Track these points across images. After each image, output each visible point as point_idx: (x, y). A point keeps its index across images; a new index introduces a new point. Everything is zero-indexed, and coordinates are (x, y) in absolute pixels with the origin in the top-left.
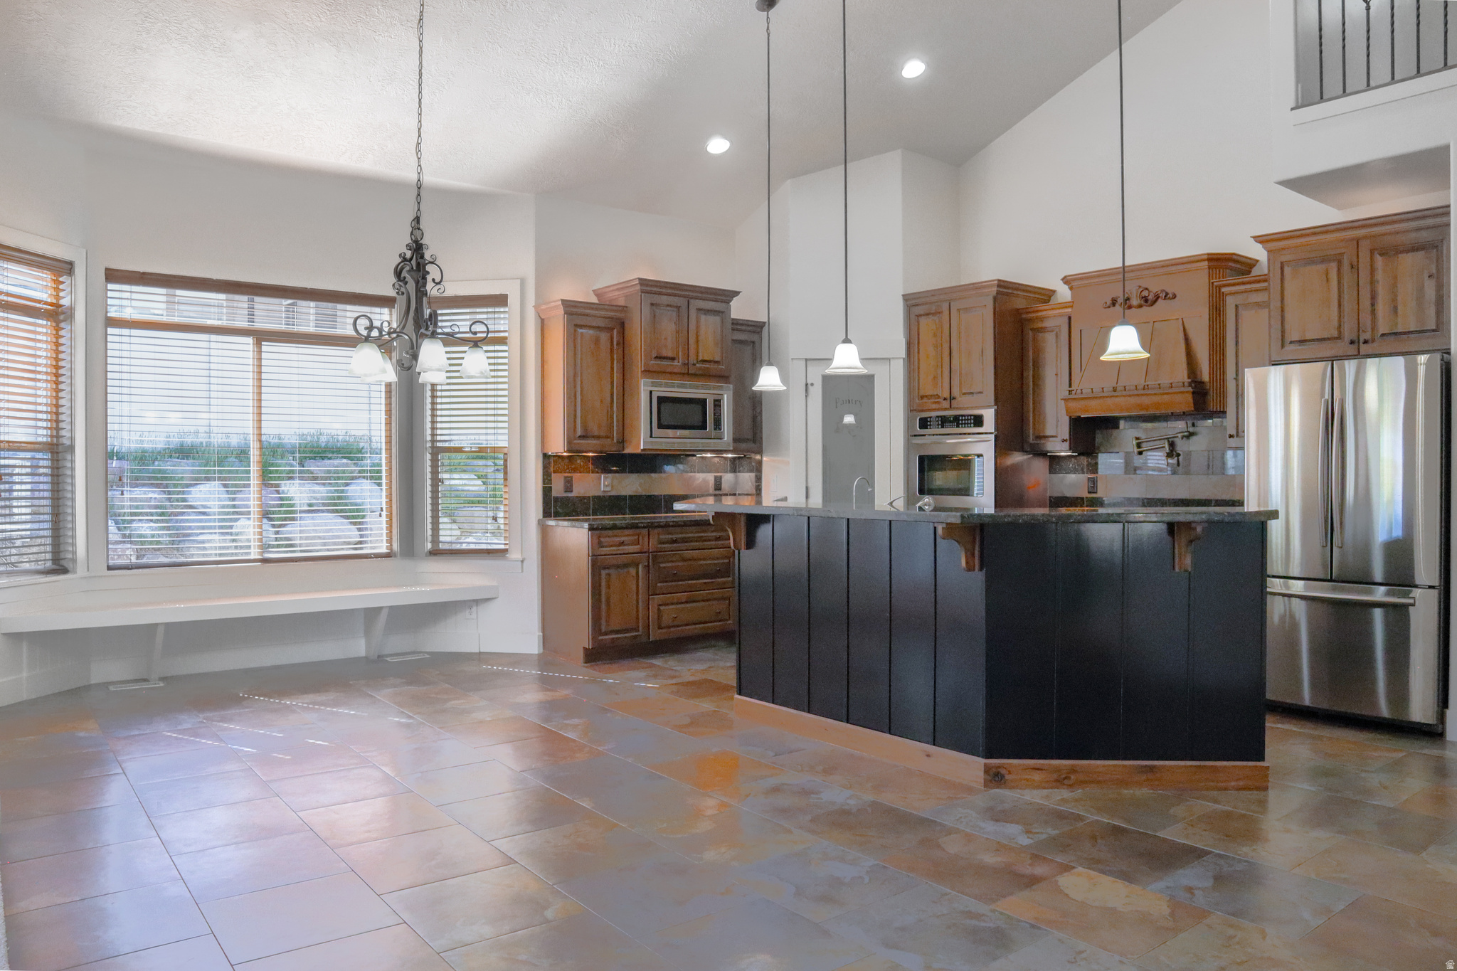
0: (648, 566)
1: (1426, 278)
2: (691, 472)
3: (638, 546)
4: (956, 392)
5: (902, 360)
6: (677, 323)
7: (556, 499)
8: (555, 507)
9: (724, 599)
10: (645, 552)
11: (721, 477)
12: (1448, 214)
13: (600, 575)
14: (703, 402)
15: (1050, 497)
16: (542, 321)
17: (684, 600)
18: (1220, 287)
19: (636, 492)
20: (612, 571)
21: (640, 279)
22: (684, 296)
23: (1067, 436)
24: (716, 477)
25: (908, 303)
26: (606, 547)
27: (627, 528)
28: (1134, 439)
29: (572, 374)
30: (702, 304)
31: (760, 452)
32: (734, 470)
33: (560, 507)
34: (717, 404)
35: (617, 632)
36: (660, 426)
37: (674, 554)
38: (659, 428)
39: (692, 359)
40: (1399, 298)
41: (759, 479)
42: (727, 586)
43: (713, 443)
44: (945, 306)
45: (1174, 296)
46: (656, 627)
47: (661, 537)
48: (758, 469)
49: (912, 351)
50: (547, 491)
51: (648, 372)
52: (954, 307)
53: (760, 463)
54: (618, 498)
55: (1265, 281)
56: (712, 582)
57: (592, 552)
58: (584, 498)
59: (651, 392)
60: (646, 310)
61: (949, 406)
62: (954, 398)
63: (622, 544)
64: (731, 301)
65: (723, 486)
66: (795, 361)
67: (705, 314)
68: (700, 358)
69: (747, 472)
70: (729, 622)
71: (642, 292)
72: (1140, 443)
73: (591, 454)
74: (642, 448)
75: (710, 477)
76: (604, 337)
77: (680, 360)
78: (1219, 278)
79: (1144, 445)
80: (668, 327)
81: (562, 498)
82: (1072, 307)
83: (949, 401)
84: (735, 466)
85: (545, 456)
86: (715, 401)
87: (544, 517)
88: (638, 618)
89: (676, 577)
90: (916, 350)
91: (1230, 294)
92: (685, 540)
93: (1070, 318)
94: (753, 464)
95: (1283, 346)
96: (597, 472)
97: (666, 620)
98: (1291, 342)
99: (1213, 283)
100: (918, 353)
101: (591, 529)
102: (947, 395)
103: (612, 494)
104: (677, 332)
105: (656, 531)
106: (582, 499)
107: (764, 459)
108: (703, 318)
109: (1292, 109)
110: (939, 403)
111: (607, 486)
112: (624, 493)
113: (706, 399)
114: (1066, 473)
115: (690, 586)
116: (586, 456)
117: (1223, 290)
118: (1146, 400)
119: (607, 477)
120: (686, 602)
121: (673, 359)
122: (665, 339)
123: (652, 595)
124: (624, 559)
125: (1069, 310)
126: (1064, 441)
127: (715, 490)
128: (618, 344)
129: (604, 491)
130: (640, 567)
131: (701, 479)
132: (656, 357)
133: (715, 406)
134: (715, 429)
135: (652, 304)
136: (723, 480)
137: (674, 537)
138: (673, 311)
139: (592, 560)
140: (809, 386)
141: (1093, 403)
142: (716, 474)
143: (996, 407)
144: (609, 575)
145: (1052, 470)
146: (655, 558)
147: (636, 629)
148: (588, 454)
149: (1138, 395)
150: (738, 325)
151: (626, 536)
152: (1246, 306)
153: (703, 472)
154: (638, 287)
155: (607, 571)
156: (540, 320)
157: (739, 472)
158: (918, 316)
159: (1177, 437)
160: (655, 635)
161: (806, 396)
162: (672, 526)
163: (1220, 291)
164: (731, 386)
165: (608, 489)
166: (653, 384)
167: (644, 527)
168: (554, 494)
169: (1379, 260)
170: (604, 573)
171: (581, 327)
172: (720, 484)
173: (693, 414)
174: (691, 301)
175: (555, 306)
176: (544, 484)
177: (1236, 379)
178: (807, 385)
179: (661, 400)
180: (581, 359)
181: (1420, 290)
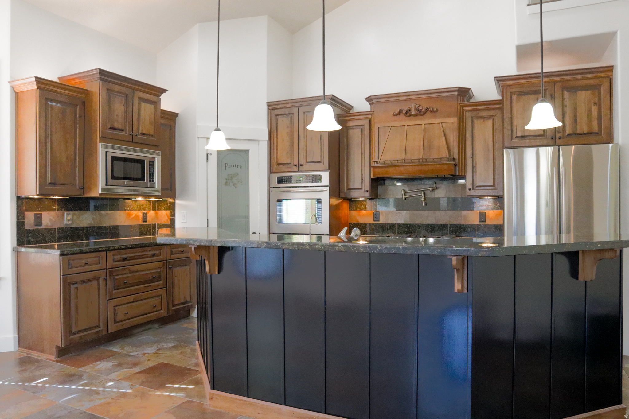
0: (106, 280)
1: (593, 105)
2: (128, 210)
3: (99, 265)
4: (302, 162)
5: (266, 142)
6: (125, 105)
7: (28, 231)
8: (28, 237)
9: (158, 296)
10: (104, 269)
11: (146, 214)
12: (612, 70)
13: (70, 290)
14: (141, 162)
15: (350, 223)
16: (17, 94)
17: (132, 301)
18: (463, 106)
19: (90, 224)
20: (79, 286)
21: (100, 70)
22: (130, 88)
23: (368, 189)
24: (143, 213)
25: (269, 107)
26: (75, 267)
27: (90, 252)
28: (403, 191)
29: (43, 134)
30: (142, 95)
31: (174, 197)
32: (154, 209)
33: (32, 236)
34: (152, 163)
35: (85, 330)
36: (113, 177)
37: (125, 269)
38: (112, 178)
39: (135, 132)
40: (578, 115)
41: (173, 215)
42: (160, 287)
43: (148, 190)
44: (295, 110)
45: (437, 111)
46: (113, 322)
47: (115, 257)
48: (172, 208)
49: (272, 136)
50: (20, 225)
51: (104, 138)
52: (302, 110)
53: (173, 204)
54: (77, 229)
55: (500, 104)
56: (150, 286)
57: (63, 273)
58: (51, 229)
59: (106, 152)
60: (104, 93)
61: (297, 170)
62: (302, 165)
63: (86, 264)
64: (160, 96)
65: (148, 219)
66: (200, 139)
67: (144, 102)
68: (141, 132)
69: (164, 210)
70: (161, 311)
71: (100, 80)
72: (406, 193)
73: (57, 197)
74: (100, 193)
75: (140, 213)
76: (69, 110)
77: (127, 131)
78: (462, 102)
79: (407, 194)
80: (119, 107)
81: (34, 230)
82: (372, 114)
83: (297, 167)
84: (156, 206)
85: (19, 198)
86: (150, 161)
87: (18, 245)
88: (99, 318)
89: (126, 285)
90: (275, 136)
91: (469, 111)
92: (132, 258)
93: (370, 121)
94: (169, 205)
95: (512, 139)
96: (61, 211)
97: (120, 317)
98: (517, 137)
99: (459, 104)
100: (277, 137)
101: (62, 255)
102: (296, 163)
103: (73, 226)
104: (126, 112)
105: (112, 253)
106: (49, 230)
107: (177, 202)
108: (143, 104)
109: (528, 5)
110: (290, 167)
111: (69, 220)
112: (81, 225)
113: (144, 161)
114: (360, 210)
115: (135, 290)
116: (52, 199)
117: (464, 108)
118: (425, 168)
119: (69, 214)
120: (134, 302)
121: (122, 130)
122: (117, 116)
123: (109, 300)
124: (90, 275)
125: (370, 116)
126: (367, 191)
127: (143, 222)
128: (80, 117)
129: (66, 224)
130: (101, 280)
131: (134, 215)
132: (110, 128)
133: (150, 165)
134: (150, 181)
135: (108, 90)
136: (148, 215)
137: (125, 256)
138: (122, 97)
139: (63, 279)
140: (209, 155)
141: (391, 169)
142: (144, 211)
143: (329, 171)
144: (77, 288)
145: (351, 208)
146: (111, 272)
147: (98, 327)
148: (55, 197)
149: (420, 165)
150: (164, 112)
151: (90, 258)
152: (478, 118)
153: (135, 210)
154: (98, 76)
155: (75, 286)
156: (14, 93)
157: (158, 210)
158: (276, 115)
159: (429, 190)
160: (113, 328)
161: (207, 161)
162: (123, 249)
163: (462, 109)
164: (160, 152)
165: (70, 223)
166: (108, 147)
167: (104, 251)
168: (27, 227)
169: (567, 95)
170: (73, 287)
171: (51, 100)
172: (146, 218)
173: (135, 170)
174: (135, 92)
175: (31, 82)
176: (18, 220)
177: (472, 158)
178: (207, 154)
179: (114, 159)
180: (51, 123)
181: (590, 111)
